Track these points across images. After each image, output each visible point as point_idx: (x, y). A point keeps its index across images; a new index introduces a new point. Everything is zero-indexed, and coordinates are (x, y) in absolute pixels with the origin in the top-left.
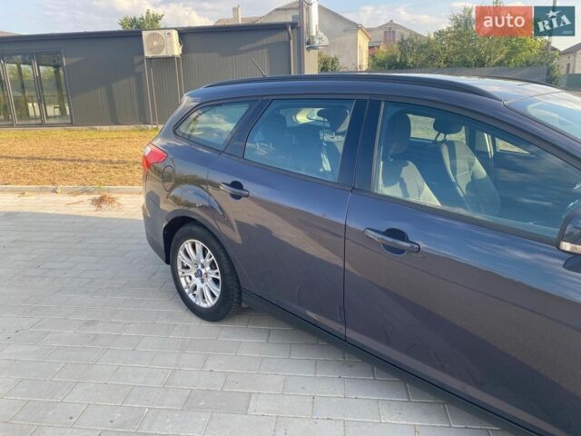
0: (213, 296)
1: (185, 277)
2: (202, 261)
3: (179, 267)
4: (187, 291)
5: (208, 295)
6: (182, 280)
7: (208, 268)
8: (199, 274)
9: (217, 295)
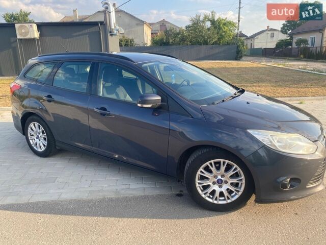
0: (44, 146)
1: (32, 139)
2: (38, 131)
3: (29, 135)
4: (33, 146)
5: (42, 146)
6: (31, 141)
7: (41, 134)
8: (38, 137)
9: (46, 145)
